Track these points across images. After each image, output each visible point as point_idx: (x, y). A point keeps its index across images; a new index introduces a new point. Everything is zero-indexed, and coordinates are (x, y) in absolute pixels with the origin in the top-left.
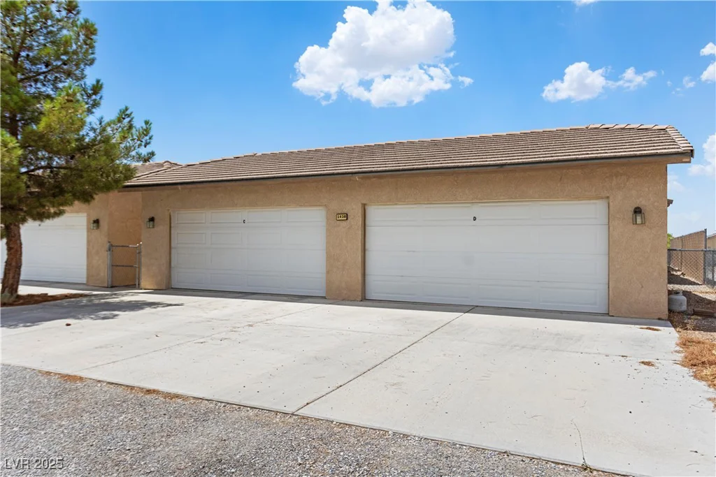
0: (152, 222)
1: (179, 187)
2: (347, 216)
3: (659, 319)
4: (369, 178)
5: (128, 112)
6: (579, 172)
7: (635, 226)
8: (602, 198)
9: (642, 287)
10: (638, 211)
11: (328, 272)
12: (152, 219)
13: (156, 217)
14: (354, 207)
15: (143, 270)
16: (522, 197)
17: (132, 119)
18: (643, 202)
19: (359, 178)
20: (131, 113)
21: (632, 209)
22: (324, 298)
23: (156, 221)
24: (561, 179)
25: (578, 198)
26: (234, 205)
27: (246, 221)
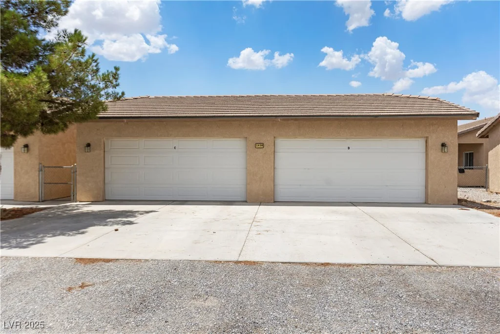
0: (89, 147)
1: (125, 120)
2: (263, 145)
3: (454, 204)
4: (288, 120)
5: (95, 58)
6: (413, 122)
7: (442, 154)
8: (422, 137)
9: (445, 187)
10: (443, 145)
11: (247, 184)
12: (89, 145)
13: (91, 144)
14: (269, 139)
15: (79, 186)
16: (381, 135)
17: (98, 64)
18: (446, 140)
19: (280, 120)
20: (98, 59)
21: (440, 144)
22: (246, 201)
23: (91, 147)
24: (403, 125)
25: (410, 137)
26: (168, 135)
27: (176, 148)
